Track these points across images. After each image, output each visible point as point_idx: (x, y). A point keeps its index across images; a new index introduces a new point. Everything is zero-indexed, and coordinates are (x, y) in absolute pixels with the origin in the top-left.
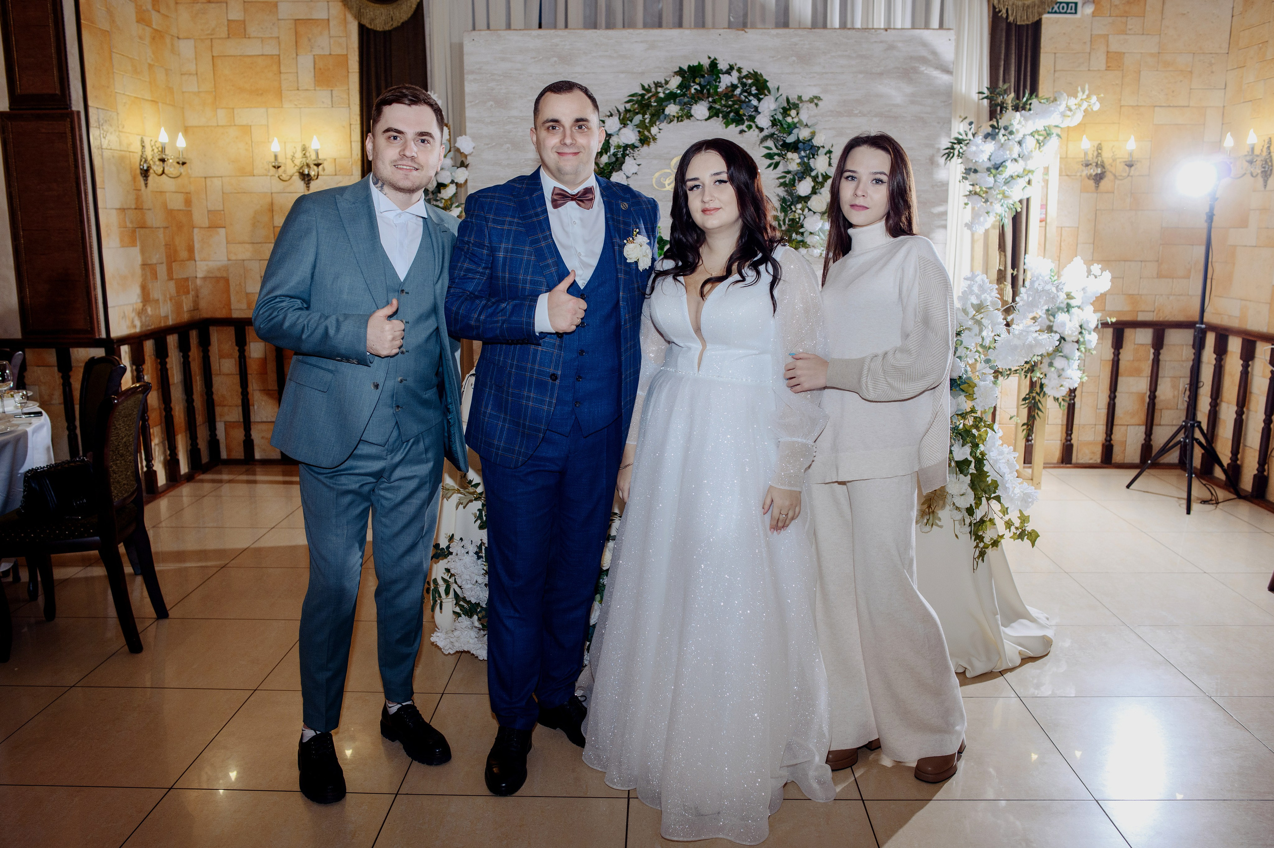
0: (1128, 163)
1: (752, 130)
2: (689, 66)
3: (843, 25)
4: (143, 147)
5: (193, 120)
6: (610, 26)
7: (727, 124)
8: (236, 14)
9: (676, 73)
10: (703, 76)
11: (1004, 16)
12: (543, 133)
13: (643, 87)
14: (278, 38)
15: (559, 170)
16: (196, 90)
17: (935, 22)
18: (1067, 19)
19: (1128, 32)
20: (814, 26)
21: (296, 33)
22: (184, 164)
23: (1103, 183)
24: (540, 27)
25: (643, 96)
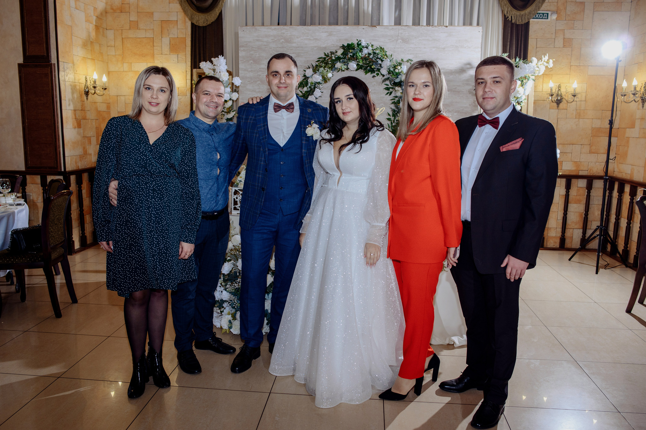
0: (573, 94)
1: (379, 76)
2: (348, 44)
4: (86, 81)
5: (112, 68)
6: (312, 23)
7: (366, 73)
8: (133, 18)
9: (341, 47)
10: (354, 49)
11: (510, 20)
12: (271, 78)
13: (325, 54)
14: (153, 29)
15: (278, 94)
16: (114, 54)
17: (475, 22)
18: (543, 21)
19: (575, 28)
20: (413, 24)
21: (162, 27)
22: (105, 89)
23: (561, 105)
24: (278, 24)
25: (325, 58)
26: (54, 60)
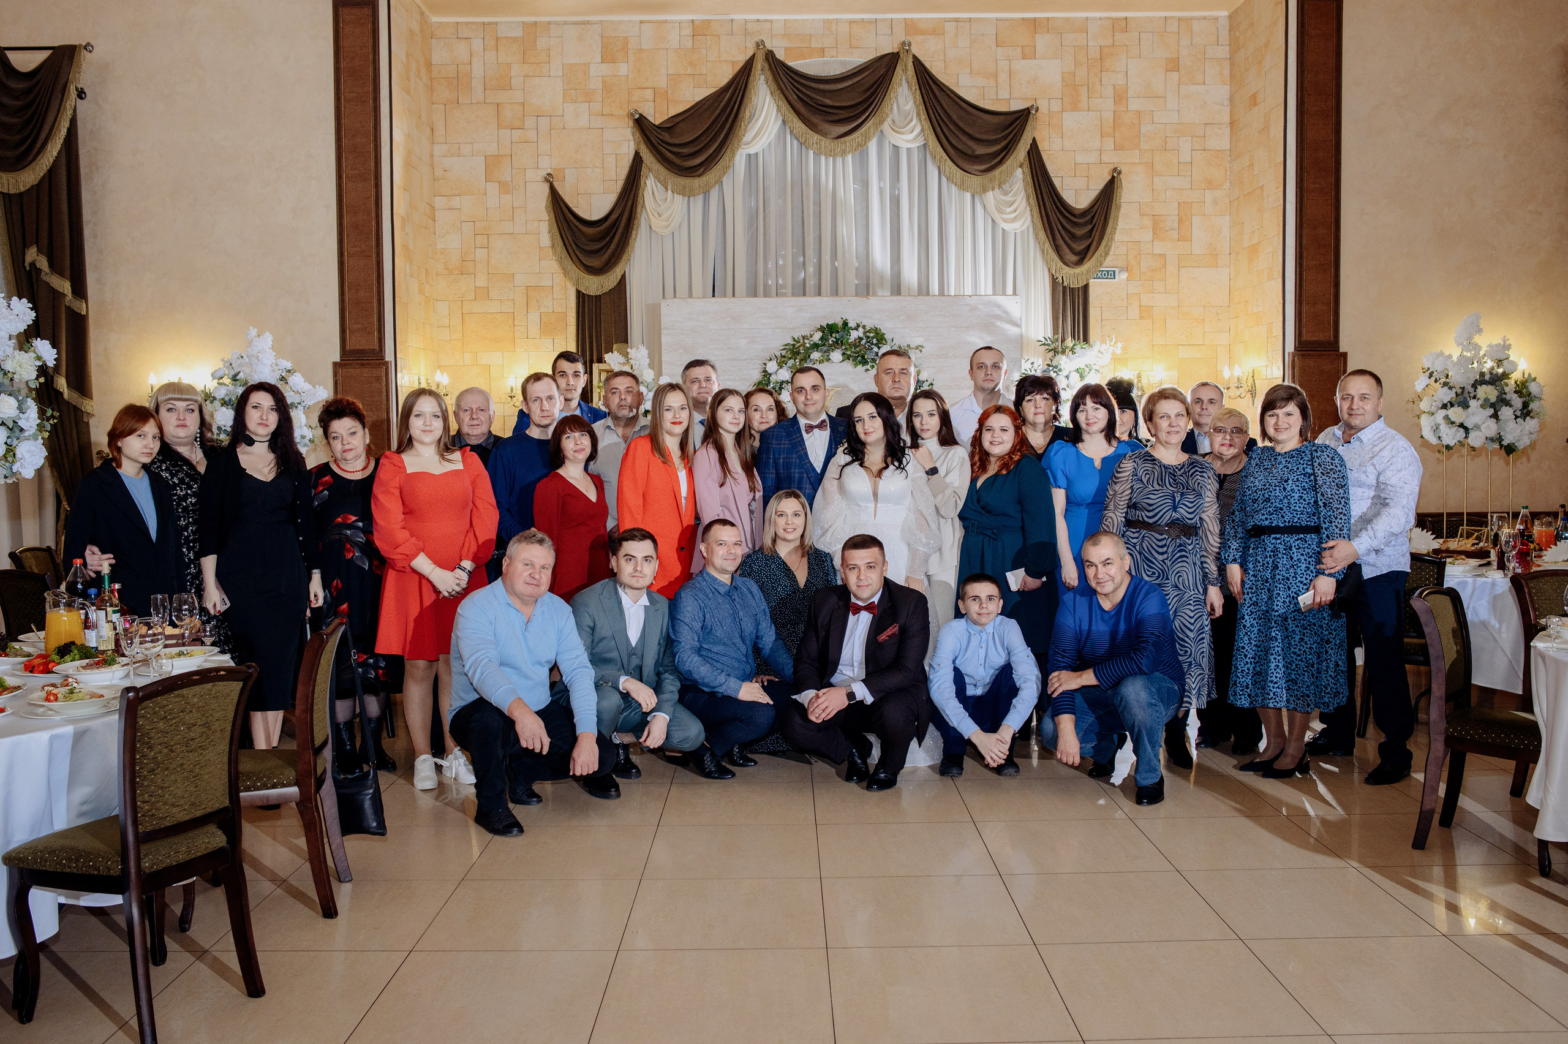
2: (828, 324)
3: (942, 293)
5: (446, 360)
6: (766, 295)
7: (856, 366)
8: (481, 282)
9: (818, 329)
10: (838, 332)
11: (1061, 281)
12: (796, 394)
13: (794, 339)
14: (514, 300)
15: (806, 413)
16: (449, 338)
17: (1010, 291)
18: (1108, 283)
19: (1155, 291)
20: (920, 293)
21: (528, 296)
24: (714, 296)
25: (794, 345)
26: (389, 356)
